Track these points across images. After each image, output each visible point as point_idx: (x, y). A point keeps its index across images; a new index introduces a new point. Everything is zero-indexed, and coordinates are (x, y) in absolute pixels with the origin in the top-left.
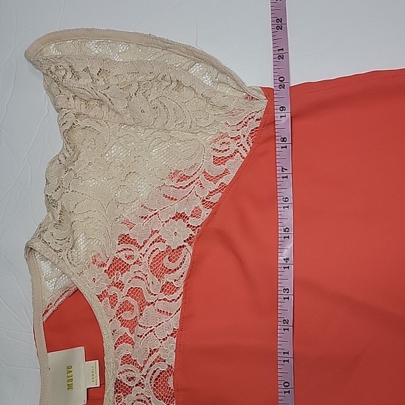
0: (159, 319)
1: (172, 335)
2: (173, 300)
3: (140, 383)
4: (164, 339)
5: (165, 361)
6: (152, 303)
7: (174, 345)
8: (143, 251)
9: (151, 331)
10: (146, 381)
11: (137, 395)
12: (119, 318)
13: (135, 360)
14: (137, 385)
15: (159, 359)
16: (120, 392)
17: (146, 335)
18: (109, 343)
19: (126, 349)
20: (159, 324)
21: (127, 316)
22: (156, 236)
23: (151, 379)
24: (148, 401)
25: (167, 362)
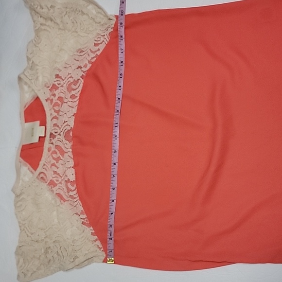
0: (68, 109)
1: (73, 116)
2: (75, 102)
4: (70, 117)
6: (66, 102)
7: (74, 119)
8: (64, 82)
9: (65, 113)
10: (62, 133)
11: (58, 138)
12: (53, 109)
13: (58, 125)
14: (58, 135)
15: (67, 125)
16: (51, 137)
18: (49, 118)
19: (55, 121)
20: (69, 111)
21: (57, 108)
22: (70, 76)
25: (70, 126)
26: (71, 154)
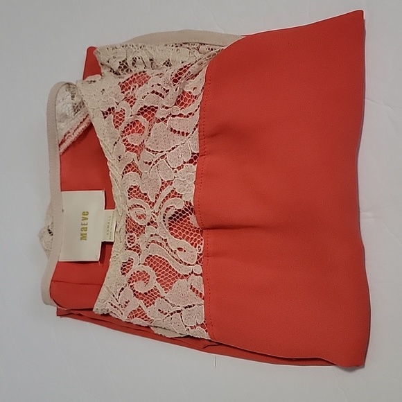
0: (172, 141)
1: (191, 161)
2: (190, 114)
3: (152, 222)
4: (179, 168)
5: (181, 197)
6: (163, 119)
7: (194, 174)
9: (162, 157)
10: (159, 219)
11: (152, 235)
12: (124, 141)
13: (145, 194)
14: (149, 224)
15: (174, 194)
16: (131, 232)
17: (156, 162)
18: (115, 171)
19: (132, 179)
20: (173, 149)
21: (134, 139)
23: (164, 218)
24: (164, 244)
25: (183, 198)
26: (198, 282)
